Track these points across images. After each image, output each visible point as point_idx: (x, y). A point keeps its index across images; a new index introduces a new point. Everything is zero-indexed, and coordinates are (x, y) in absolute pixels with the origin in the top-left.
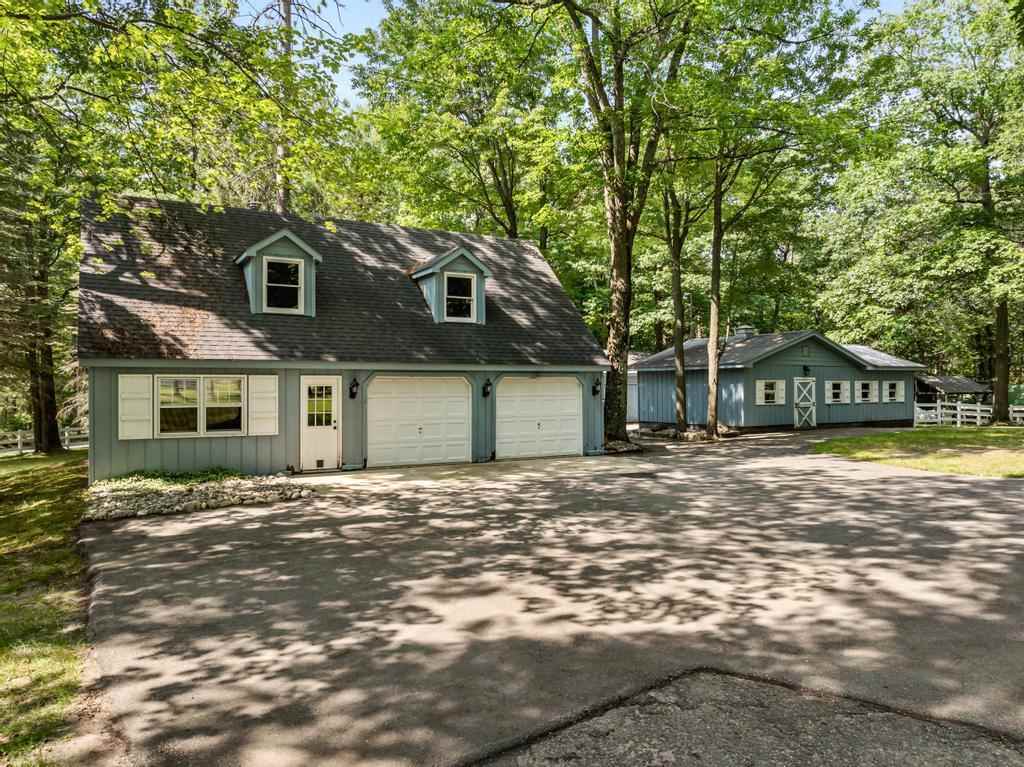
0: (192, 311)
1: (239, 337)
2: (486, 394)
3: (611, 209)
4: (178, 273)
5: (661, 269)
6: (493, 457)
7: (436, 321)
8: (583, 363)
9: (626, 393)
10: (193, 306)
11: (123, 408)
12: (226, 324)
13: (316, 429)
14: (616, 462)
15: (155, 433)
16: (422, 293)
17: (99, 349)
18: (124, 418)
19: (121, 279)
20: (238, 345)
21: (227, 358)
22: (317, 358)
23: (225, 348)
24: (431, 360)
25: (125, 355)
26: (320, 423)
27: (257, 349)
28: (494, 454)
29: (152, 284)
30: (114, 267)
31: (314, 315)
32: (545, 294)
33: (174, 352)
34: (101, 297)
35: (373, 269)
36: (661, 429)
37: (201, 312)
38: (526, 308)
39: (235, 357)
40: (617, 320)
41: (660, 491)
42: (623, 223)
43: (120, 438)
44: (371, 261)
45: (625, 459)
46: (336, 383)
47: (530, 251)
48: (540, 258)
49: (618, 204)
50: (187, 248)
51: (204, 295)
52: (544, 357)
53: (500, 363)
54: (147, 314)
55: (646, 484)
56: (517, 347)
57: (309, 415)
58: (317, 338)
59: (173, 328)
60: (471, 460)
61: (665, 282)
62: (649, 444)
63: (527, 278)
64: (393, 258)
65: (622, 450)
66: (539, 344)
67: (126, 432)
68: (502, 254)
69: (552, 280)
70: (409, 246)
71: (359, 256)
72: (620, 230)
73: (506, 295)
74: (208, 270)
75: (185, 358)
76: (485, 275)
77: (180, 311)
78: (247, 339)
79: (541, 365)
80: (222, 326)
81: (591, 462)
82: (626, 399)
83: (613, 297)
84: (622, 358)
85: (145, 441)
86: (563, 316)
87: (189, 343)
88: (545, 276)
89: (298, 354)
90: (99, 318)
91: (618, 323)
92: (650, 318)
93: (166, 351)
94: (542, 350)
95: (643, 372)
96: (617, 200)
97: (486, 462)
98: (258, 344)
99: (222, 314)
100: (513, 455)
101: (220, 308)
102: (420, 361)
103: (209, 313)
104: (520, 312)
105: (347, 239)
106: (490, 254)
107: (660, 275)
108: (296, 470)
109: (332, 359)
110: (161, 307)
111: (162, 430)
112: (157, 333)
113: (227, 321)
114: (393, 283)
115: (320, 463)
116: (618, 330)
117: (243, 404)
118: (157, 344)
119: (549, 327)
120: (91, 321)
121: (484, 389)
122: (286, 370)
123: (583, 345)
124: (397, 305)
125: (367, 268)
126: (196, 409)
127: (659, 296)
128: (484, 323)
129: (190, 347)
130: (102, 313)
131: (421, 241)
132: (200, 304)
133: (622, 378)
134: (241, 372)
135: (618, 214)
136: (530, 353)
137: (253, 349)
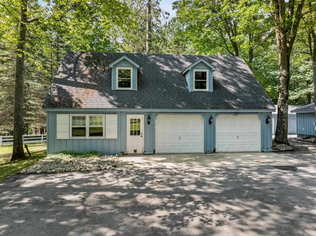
0: (89, 90)
1: (104, 99)
2: (210, 123)
3: (279, 39)
4: (89, 76)
5: (309, 71)
6: (214, 151)
7: (190, 91)
8: (261, 108)
9: (287, 123)
10: (90, 88)
11: (58, 127)
12: (101, 95)
13: (133, 136)
14: (277, 157)
15: (70, 137)
16: (186, 80)
17: (50, 105)
18: (59, 131)
19: (68, 79)
20: (103, 102)
21: (97, 107)
22: (133, 107)
23: (97, 104)
24: (184, 108)
25: (59, 107)
26: (135, 134)
27: (109, 104)
28: (215, 150)
29: (78, 81)
30: (68, 75)
31: (136, 90)
32: (245, 78)
33: (77, 105)
34: (59, 86)
35: (166, 72)
36: (307, 138)
37: (93, 90)
38: (235, 85)
39: (100, 107)
40: (283, 89)
41: (296, 184)
42: (285, 45)
43: (57, 138)
44: (167, 68)
45: (282, 155)
46: (142, 117)
47: (239, 61)
48: (244, 63)
49: (282, 35)
50: (96, 68)
51: (96, 84)
52: (240, 106)
53: (218, 108)
54: (72, 91)
55: (287, 176)
56: (227, 101)
57: (131, 131)
58: (136, 99)
59: (80, 96)
60: (203, 152)
61: (311, 76)
62: (300, 146)
63: (237, 72)
64: (176, 66)
65: (283, 150)
66: (238, 100)
67: (59, 136)
68: (225, 62)
69: (249, 72)
70: (184, 62)
71: (162, 67)
72: (283, 48)
73: (225, 79)
74: (100, 75)
75: (80, 108)
76: (213, 70)
77: (85, 90)
78: (107, 100)
79: (239, 109)
80: (99, 95)
81: (263, 156)
82: (287, 125)
83: (280, 79)
84: (285, 106)
85: (66, 140)
86: (253, 87)
87: (83, 102)
88: (246, 70)
89: (126, 106)
90: (55, 93)
91: (283, 90)
92: (304, 91)
93: (74, 105)
94: (240, 102)
95: (299, 113)
96: (281, 34)
97: (211, 153)
98: (111, 102)
99: (100, 91)
100: (225, 150)
101: (101, 89)
102: (179, 108)
103: (95, 90)
104: (231, 86)
105: (159, 61)
106: (220, 63)
107: (309, 74)
108: (125, 153)
109: (139, 108)
110: (78, 89)
111: (73, 136)
112: (73, 98)
113: (102, 93)
114: (174, 76)
115: (135, 151)
116: (283, 93)
117: (103, 126)
118: (71, 103)
119: (245, 92)
120: (52, 95)
121: (210, 120)
122: (121, 112)
123: (262, 100)
124: (174, 85)
125: (164, 71)
126: (85, 128)
127: (309, 82)
128: (212, 91)
129: (84, 103)
130: (57, 91)
131: (189, 60)
132: (93, 87)
133: (285, 116)
134: (103, 113)
135: (282, 41)
136: (233, 104)
137: (108, 104)
